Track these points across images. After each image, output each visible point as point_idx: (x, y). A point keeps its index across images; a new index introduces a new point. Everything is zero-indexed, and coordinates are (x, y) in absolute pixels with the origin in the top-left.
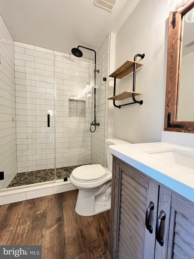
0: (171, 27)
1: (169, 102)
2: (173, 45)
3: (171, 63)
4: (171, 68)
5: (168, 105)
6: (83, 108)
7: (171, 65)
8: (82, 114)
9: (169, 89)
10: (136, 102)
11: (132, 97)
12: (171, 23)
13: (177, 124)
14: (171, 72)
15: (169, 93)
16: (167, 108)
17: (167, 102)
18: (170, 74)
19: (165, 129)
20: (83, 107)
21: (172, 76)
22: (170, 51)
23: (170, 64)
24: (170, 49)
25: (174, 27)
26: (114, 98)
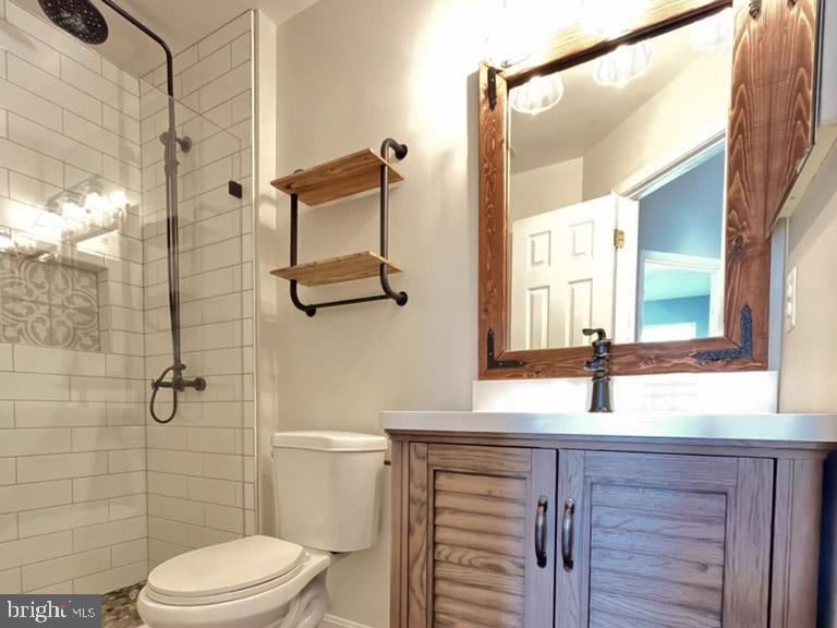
0: (484, 101)
1: (488, 302)
2: (493, 153)
3: (489, 197)
4: (490, 212)
5: (486, 310)
6: (87, 304)
7: (489, 203)
8: (86, 335)
9: (488, 267)
10: (388, 294)
11: (379, 278)
12: (485, 93)
13: (512, 358)
14: (490, 221)
15: (489, 278)
16: (484, 317)
17: (483, 301)
18: (488, 227)
19: (483, 376)
20: (85, 299)
21: (493, 232)
22: (486, 166)
23: (487, 200)
24: (485, 162)
25: (492, 106)
26: (297, 274)
